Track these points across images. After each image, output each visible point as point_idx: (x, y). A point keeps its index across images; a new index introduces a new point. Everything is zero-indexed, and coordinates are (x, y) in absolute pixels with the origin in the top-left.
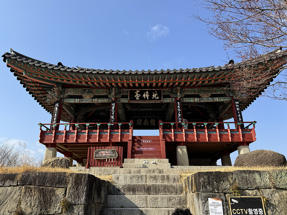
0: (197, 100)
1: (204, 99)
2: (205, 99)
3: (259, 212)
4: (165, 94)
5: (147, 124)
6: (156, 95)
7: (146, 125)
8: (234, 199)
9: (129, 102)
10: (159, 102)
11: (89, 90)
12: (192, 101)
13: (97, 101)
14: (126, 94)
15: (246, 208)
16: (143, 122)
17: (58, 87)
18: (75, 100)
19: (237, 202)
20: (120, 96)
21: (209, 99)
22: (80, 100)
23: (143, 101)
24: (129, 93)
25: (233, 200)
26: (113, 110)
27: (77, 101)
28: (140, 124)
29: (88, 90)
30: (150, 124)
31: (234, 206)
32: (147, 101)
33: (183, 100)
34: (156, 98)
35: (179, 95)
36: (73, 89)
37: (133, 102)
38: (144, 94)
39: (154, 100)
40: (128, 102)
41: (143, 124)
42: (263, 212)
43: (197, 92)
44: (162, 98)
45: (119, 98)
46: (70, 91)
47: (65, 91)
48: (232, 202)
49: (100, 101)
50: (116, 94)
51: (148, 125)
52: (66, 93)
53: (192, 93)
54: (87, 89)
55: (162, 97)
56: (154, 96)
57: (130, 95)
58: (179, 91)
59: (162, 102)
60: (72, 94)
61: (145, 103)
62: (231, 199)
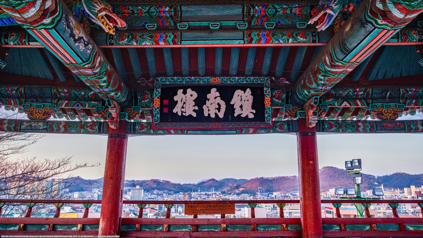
16: (200, 102)
30: (230, 109)
41: (200, 112)
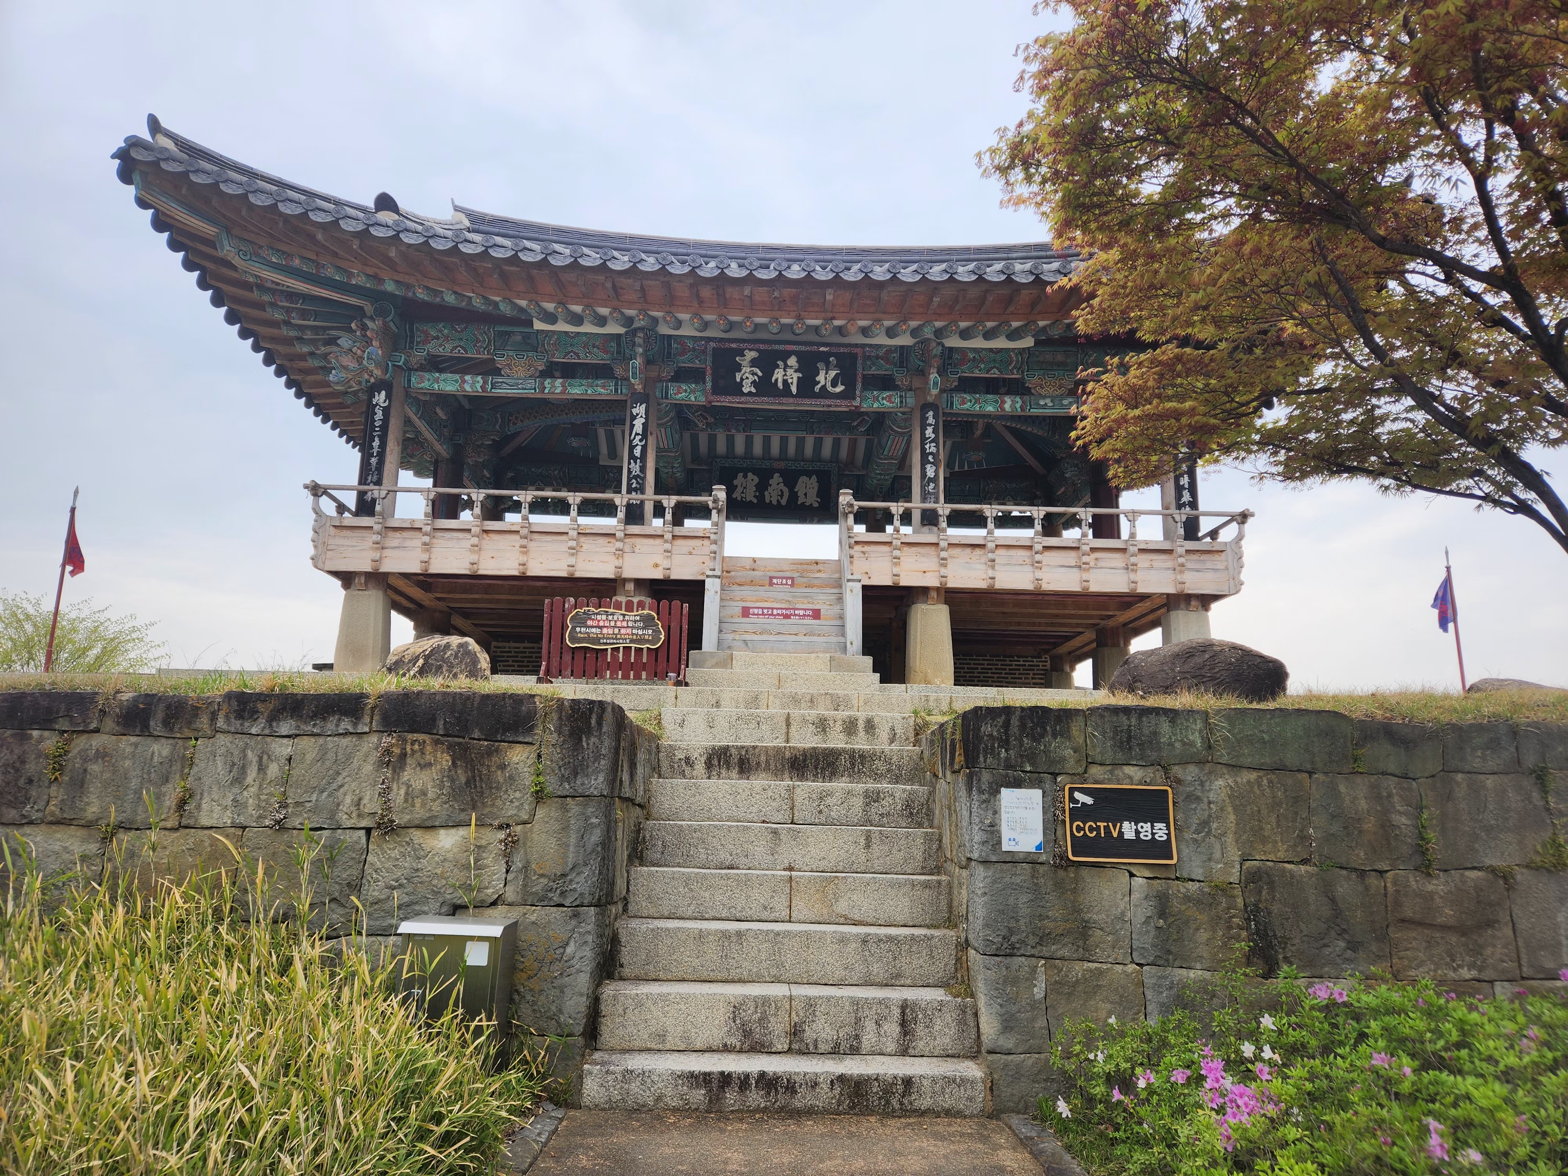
0: (1010, 404)
1: (1042, 403)
2: (1048, 401)
3: (1153, 834)
4: (873, 371)
5: (782, 496)
6: (833, 373)
7: (775, 502)
8: (1081, 790)
9: (710, 402)
10: (842, 406)
11: (523, 338)
12: (990, 409)
13: (563, 392)
14: (697, 364)
15: (1118, 819)
16: (762, 487)
17: (381, 313)
18: (464, 381)
19: (1089, 800)
20: (667, 372)
21: (1065, 402)
22: (485, 382)
23: (771, 399)
24: (709, 362)
25: (1077, 795)
26: (637, 434)
27: (473, 384)
28: (750, 496)
29: (519, 338)
31: (1080, 813)
32: (791, 400)
33: (952, 404)
34: (830, 389)
35: (936, 384)
36: (453, 328)
37: (726, 401)
38: (778, 367)
39: (822, 398)
40: (702, 400)
42: (1169, 835)
43: (1014, 367)
44: (858, 393)
45: (660, 381)
46: (437, 338)
47: (412, 337)
48: (1073, 800)
49: (577, 390)
50: (649, 362)
51: (784, 502)
52: (418, 343)
53: (995, 373)
54: (516, 329)
55: (859, 386)
56: (824, 378)
57: (712, 369)
58: (936, 363)
59: (856, 407)
60: (446, 349)
61: (780, 408)
62: (1072, 790)
